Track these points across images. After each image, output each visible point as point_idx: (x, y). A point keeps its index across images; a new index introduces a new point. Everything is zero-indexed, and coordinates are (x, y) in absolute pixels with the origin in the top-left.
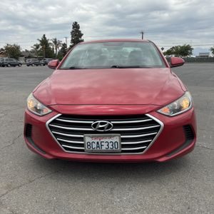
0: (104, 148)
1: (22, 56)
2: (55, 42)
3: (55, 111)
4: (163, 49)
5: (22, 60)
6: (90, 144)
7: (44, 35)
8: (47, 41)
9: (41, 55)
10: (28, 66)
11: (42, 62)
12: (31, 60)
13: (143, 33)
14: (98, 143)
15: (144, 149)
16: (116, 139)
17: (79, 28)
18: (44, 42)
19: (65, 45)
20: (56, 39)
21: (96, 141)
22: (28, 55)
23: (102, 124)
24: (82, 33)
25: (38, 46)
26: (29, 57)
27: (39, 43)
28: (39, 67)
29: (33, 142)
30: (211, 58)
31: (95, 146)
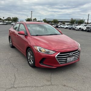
3: (57, 52)
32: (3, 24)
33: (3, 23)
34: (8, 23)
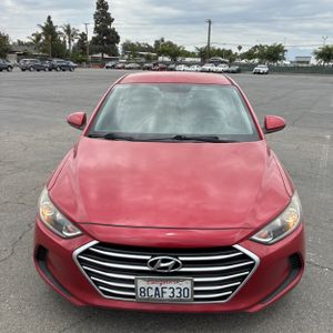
0: (166, 296)
1: (13, 52)
2: (68, 31)
3: (87, 235)
4: (240, 48)
5: (12, 60)
6: (143, 290)
7: (49, 17)
8: (54, 28)
9: (44, 51)
10: (23, 70)
11: (47, 64)
12: (28, 61)
13: (210, 22)
14: (157, 289)
15: (228, 295)
16: (186, 284)
17: (107, 8)
18: (49, 29)
19: (84, 36)
20: (68, 27)
21: (154, 286)
22: (23, 51)
23: (164, 261)
24: (112, 16)
25: (39, 37)
26: (25, 55)
27: (40, 31)
28: (42, 73)
29: (49, 271)
30: (314, 67)
31: (152, 293)
32: (227, 72)
33: (227, 68)
34: (245, 65)
